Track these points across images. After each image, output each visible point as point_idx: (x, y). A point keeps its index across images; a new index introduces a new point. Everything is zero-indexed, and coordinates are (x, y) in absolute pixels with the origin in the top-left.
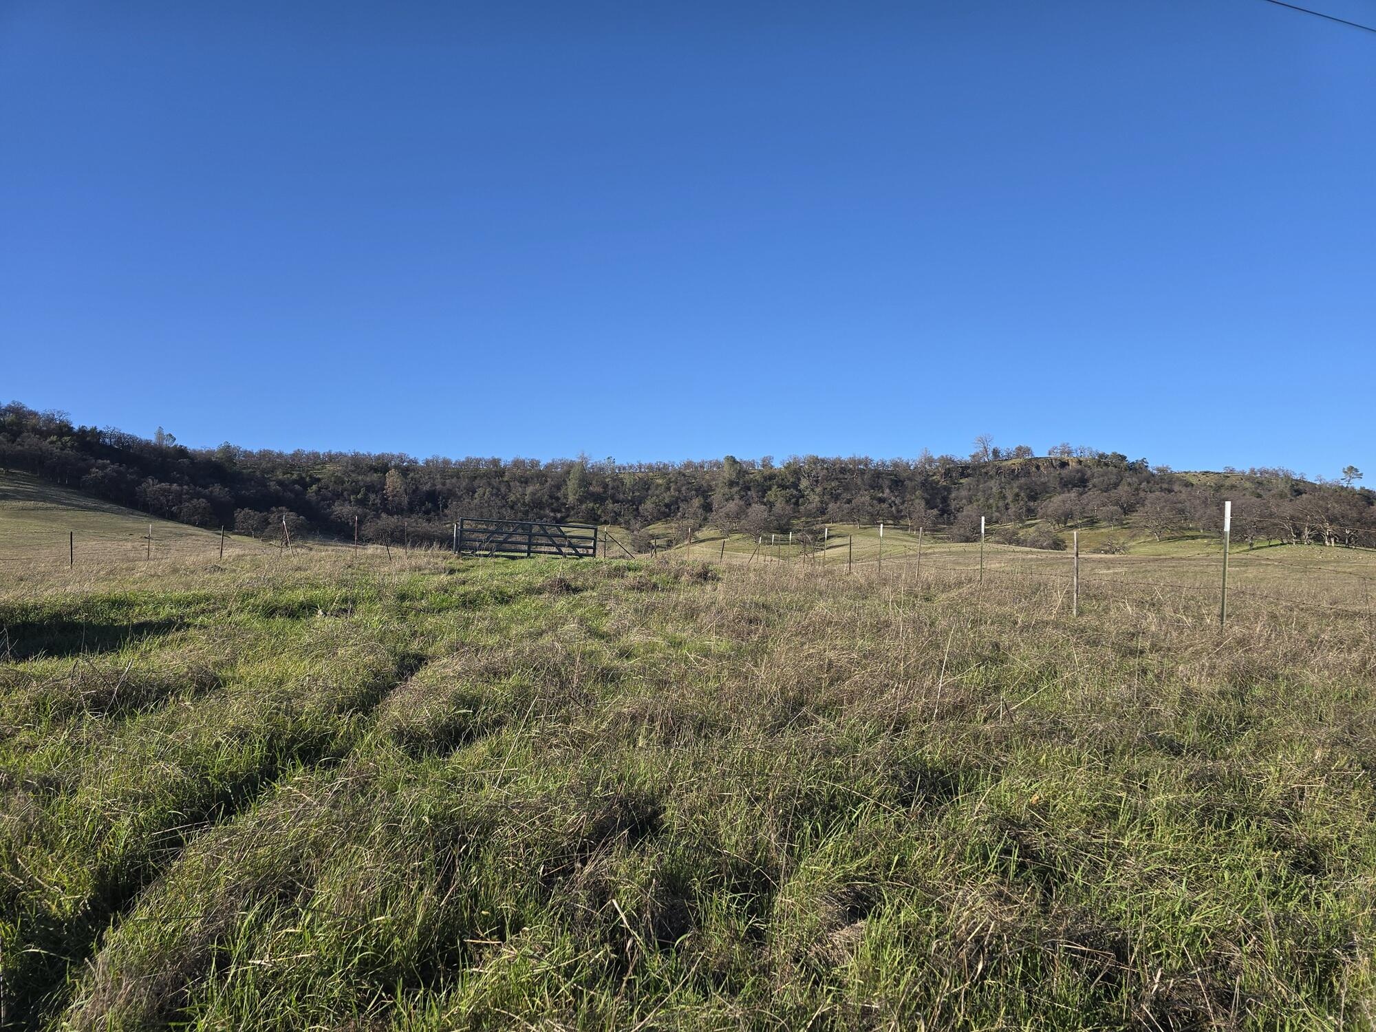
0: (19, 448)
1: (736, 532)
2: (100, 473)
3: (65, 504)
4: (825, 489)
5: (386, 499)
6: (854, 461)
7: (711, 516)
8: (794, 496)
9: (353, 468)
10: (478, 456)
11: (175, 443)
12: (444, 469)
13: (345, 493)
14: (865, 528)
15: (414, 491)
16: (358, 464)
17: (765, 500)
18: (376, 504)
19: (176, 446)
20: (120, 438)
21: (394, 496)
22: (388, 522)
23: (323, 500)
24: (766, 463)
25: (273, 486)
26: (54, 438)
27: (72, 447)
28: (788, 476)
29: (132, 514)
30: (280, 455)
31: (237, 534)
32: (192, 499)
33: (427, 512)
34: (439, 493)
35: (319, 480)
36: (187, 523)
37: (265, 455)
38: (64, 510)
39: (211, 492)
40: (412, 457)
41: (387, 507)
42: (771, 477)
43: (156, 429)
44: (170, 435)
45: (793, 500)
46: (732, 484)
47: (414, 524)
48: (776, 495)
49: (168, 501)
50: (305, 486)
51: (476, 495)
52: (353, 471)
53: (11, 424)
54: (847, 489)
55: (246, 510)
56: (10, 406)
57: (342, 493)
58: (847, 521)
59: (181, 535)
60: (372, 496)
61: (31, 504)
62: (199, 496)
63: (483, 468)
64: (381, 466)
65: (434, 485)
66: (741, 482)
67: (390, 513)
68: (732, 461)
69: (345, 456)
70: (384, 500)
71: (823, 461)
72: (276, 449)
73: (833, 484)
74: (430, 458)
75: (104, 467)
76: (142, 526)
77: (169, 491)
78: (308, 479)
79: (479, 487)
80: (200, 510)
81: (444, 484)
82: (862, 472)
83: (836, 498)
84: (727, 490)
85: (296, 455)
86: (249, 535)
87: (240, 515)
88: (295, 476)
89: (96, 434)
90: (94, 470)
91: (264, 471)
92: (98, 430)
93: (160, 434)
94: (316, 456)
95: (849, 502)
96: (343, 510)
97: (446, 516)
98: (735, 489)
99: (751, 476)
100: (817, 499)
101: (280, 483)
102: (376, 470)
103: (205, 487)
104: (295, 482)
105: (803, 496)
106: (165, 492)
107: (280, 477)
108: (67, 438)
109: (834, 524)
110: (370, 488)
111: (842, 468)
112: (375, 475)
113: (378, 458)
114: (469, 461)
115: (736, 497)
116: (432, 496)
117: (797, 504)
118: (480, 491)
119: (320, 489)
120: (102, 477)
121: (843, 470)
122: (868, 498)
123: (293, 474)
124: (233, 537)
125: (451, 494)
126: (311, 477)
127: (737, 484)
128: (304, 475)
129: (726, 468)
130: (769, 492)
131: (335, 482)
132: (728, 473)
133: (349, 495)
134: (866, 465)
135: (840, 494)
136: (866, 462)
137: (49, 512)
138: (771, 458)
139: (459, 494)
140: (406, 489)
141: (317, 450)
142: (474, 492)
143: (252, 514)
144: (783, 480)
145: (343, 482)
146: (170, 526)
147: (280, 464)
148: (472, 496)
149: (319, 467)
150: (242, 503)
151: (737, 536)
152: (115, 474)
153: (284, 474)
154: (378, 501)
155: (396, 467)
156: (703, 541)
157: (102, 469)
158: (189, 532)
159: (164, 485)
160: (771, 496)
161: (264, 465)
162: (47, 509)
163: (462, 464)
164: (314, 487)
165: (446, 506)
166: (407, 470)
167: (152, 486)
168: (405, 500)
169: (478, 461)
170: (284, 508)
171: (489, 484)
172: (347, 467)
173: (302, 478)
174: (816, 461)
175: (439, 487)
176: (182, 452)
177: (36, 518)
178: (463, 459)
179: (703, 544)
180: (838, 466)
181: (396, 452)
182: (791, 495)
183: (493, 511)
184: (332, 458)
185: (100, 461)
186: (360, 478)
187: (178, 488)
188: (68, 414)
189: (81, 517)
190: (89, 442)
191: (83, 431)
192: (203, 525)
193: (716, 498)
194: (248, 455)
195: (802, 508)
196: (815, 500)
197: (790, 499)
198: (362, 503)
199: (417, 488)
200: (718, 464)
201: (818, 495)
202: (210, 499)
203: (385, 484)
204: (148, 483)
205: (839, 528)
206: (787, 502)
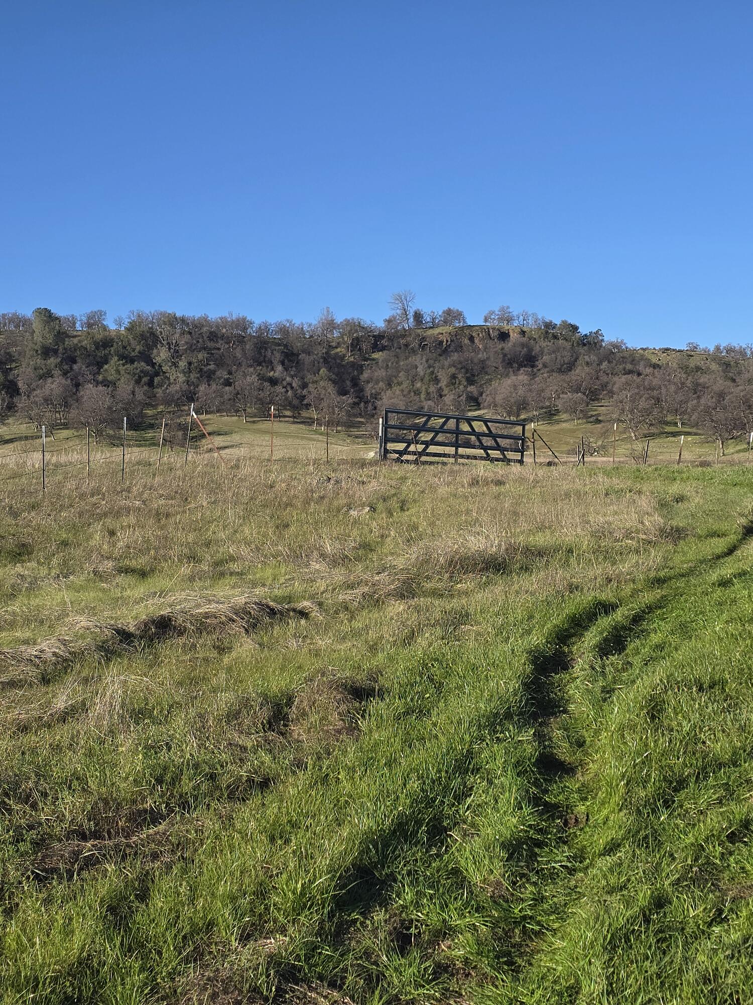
1: (66, 426)
4: (190, 364)
6: (224, 322)
7: (21, 402)
8: (146, 373)
14: (254, 422)
17: (100, 378)
24: (94, 321)
28: (132, 341)
42: (107, 343)
45: (145, 379)
46: (47, 352)
48: (118, 372)
54: (220, 364)
58: (229, 411)
66: (61, 350)
68: (48, 316)
71: (183, 320)
73: (200, 356)
82: (241, 340)
83: (209, 376)
84: (39, 361)
95: (228, 383)
98: (52, 361)
99: (75, 341)
100: (182, 378)
105: (157, 374)
109: (209, 416)
111: (211, 333)
115: (57, 372)
117: (151, 384)
121: (214, 336)
122: (254, 378)
127: (56, 352)
129: (37, 326)
130: (106, 367)
132: (41, 335)
134: (245, 329)
135: (214, 372)
136: (242, 324)
138: (101, 314)
144: (125, 347)
151: (65, 433)
156: (11, 441)
160: (110, 369)
174: (172, 321)
179: (11, 446)
180: (205, 329)
182: (142, 371)
193: (23, 374)
195: (159, 392)
196: (177, 379)
197: (140, 378)
200: (19, 321)
201: (184, 373)
205: (215, 421)
206: (138, 382)
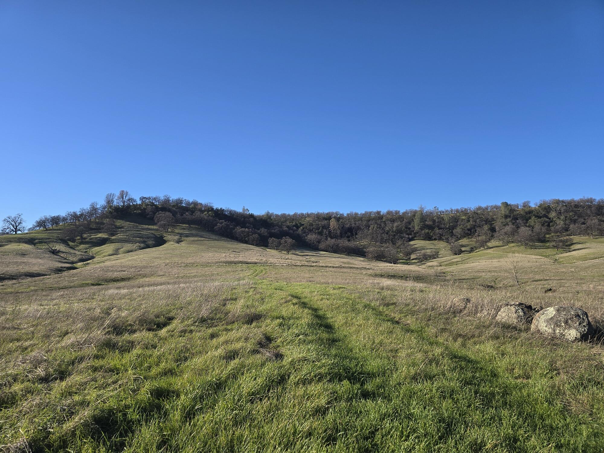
0: (194, 217)
1: (513, 242)
2: (221, 226)
3: (208, 238)
4: (566, 217)
5: (331, 232)
6: (582, 201)
7: (496, 235)
8: (546, 222)
9: (317, 219)
10: (370, 211)
11: (249, 212)
12: (355, 217)
13: (314, 230)
14: (596, 238)
15: (342, 228)
16: (319, 217)
17: (528, 224)
18: (327, 234)
19: (249, 213)
20: (231, 212)
21: (333, 230)
22: (331, 242)
23: (304, 233)
24: (526, 205)
25: (285, 228)
26: (206, 213)
27: (212, 216)
28: (541, 211)
29: (231, 241)
30: (289, 215)
31: (270, 249)
32: (253, 234)
33: (348, 237)
34: (353, 228)
35: (303, 225)
36: (251, 245)
37: (284, 215)
38: (207, 241)
39: (261, 231)
40: (341, 213)
41: (331, 235)
42: (530, 212)
43: (242, 207)
44: (247, 209)
45: (546, 224)
46: (506, 217)
47: (342, 243)
48: (535, 222)
49: (244, 236)
50: (298, 227)
51: (370, 228)
53: (192, 208)
54: (580, 216)
55: (273, 238)
56: (193, 202)
57: (313, 230)
58: (584, 234)
59: (247, 250)
60: (325, 231)
61: (196, 239)
62: (255, 233)
63: (373, 216)
64: (328, 217)
65: (351, 224)
66: (512, 216)
67: (332, 238)
68: (506, 205)
69: (314, 214)
71: (563, 202)
72: (287, 213)
73: (571, 214)
74: (349, 213)
75: (222, 223)
76: (234, 246)
77: (244, 231)
78: (299, 224)
79: (371, 224)
80: (256, 239)
81: (355, 224)
82: (590, 207)
83: (575, 222)
84: (503, 220)
85: (295, 215)
86: (274, 249)
87: (270, 240)
88: (294, 224)
89: (222, 210)
90: (219, 224)
91: (282, 222)
92: (222, 209)
93: (244, 209)
94: (302, 214)
95: (584, 223)
96: (312, 237)
97: (356, 238)
98: (509, 220)
99: (518, 212)
100: (562, 223)
101: (288, 227)
102: (326, 219)
103: (258, 229)
104: (294, 226)
105: (552, 222)
106: (243, 232)
107: (288, 224)
108: (210, 212)
109: (575, 237)
110: (324, 227)
111: (576, 205)
112: (326, 221)
113: (327, 214)
114: (366, 213)
115: (510, 223)
116: (350, 230)
117: (549, 226)
118: (372, 226)
119: (303, 228)
121: (576, 206)
122: (596, 221)
123: (293, 223)
124: (268, 250)
125: (359, 228)
126: (300, 223)
127: (510, 217)
128: (297, 223)
129: (503, 208)
130: (530, 220)
131: (310, 225)
132: (503, 211)
133: (315, 231)
134: (591, 202)
135: (577, 220)
136: (591, 201)
137: (202, 242)
138: (528, 202)
139: (362, 228)
140: (339, 227)
141: (303, 212)
142: (369, 227)
143: (275, 240)
144: (538, 213)
145: (313, 225)
146: (245, 246)
147: (288, 219)
148: (368, 229)
149: (303, 219)
150: (272, 235)
151: (512, 245)
152: (225, 226)
153: (290, 223)
154: (327, 233)
155: (334, 217)
156: (492, 248)
157: (221, 224)
158: (251, 248)
159: (243, 229)
160: (531, 222)
161: (282, 220)
162: (201, 240)
163: (364, 214)
164: (301, 228)
165: (356, 234)
166: (339, 218)
167: (239, 230)
168: (339, 232)
169: (371, 213)
170: (288, 237)
171: (376, 223)
172: (314, 219)
173: (297, 224)
174: (558, 202)
175: (353, 225)
176: (252, 216)
177: (197, 244)
178: (363, 212)
179: (492, 249)
180: (573, 204)
181: (334, 211)
182: (545, 221)
183: (378, 235)
184: (308, 215)
185: (221, 221)
186: (320, 223)
187: (248, 230)
188: (212, 203)
189: (213, 243)
190: (219, 214)
191: (217, 210)
192: (257, 245)
193: (497, 225)
194: (277, 216)
195: (552, 228)
196: (560, 223)
197: (544, 224)
198: (321, 233)
199: (344, 226)
200: (497, 207)
201: (563, 220)
202: (259, 234)
203: (330, 225)
204: (237, 229)
205: (578, 238)
206: (543, 225)
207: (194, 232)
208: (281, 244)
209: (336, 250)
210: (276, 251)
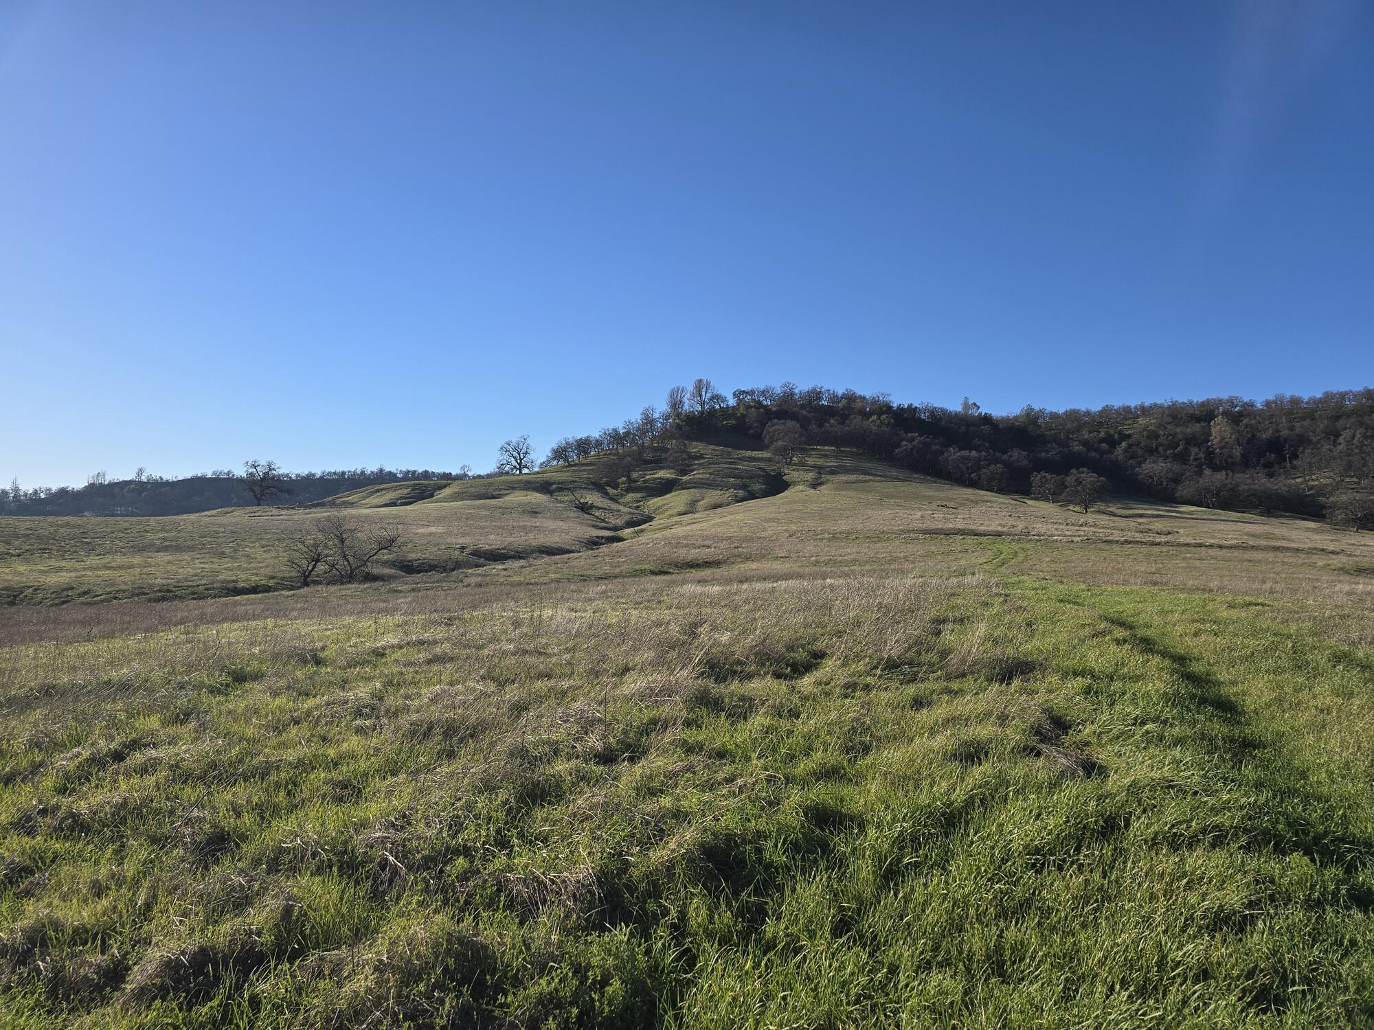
0: (847, 428)
2: (910, 446)
3: (880, 476)
5: (1212, 453)
9: (1169, 419)
10: (1343, 389)
11: (980, 411)
12: (1291, 410)
13: (1161, 449)
15: (1250, 441)
16: (1175, 414)
18: (1200, 459)
19: (980, 414)
20: (933, 412)
21: (1221, 448)
22: (1213, 479)
23: (1132, 458)
25: (1077, 448)
26: (875, 417)
27: (888, 425)
29: (936, 482)
30: (1088, 413)
31: (1036, 499)
32: (989, 465)
33: (1268, 465)
34: (1285, 440)
35: (1129, 436)
36: (986, 490)
37: (1073, 415)
38: (878, 481)
39: (1010, 457)
40: (1246, 399)
41: (1213, 461)
43: (962, 400)
44: (975, 404)
47: (1249, 481)
49: (967, 468)
50: (1112, 443)
51: (1341, 439)
52: (1169, 423)
53: (844, 408)
55: (1043, 473)
56: (845, 394)
57: (1157, 448)
59: (977, 502)
60: (1194, 450)
61: (853, 477)
62: (996, 461)
63: (1350, 403)
64: (1206, 414)
65: (1277, 431)
67: (1215, 469)
69: (1161, 406)
70: (1210, 454)
72: (1082, 407)
74: (1271, 398)
75: (913, 439)
76: (943, 494)
77: (967, 458)
78: (1116, 436)
79: (1345, 428)
80: (997, 476)
81: (1292, 429)
85: (1106, 411)
86: (1046, 499)
87: (1036, 478)
88: (1102, 435)
89: (912, 410)
90: (904, 443)
91: (1068, 433)
92: (914, 407)
93: (966, 405)
94: (1127, 410)
96: (1155, 468)
97: (1295, 468)
101: (1085, 443)
102: (1198, 419)
103: (1004, 452)
104: (1102, 440)
106: (964, 458)
107: (1086, 437)
108: (884, 416)
110: (1191, 441)
112: (1197, 425)
113: (1203, 404)
114: (1328, 396)
116: (1276, 445)
118: (1346, 434)
119: (1130, 446)
120: (912, 449)
123: (1099, 432)
124: (1029, 502)
125: (1303, 440)
126: (1120, 433)
128: (1112, 432)
131: (1148, 437)
133: (1165, 451)
137: (866, 484)
139: (1315, 440)
140: (1238, 439)
141: (1127, 403)
142: (1338, 435)
143: (1049, 477)
145: (1157, 437)
146: (968, 492)
147: (1086, 423)
148: (1334, 441)
149: (1130, 422)
150: (1040, 465)
152: (921, 446)
153: (1090, 433)
154: (1202, 455)
155: (1225, 414)
157: (911, 442)
158: (986, 498)
159: (965, 453)
161: (1069, 426)
162: (864, 481)
163: (1320, 401)
164: (1124, 444)
165: (1295, 456)
166: (1238, 415)
167: (954, 454)
168: (1237, 452)
169: (1343, 396)
170: (1085, 469)
171: (1361, 424)
172: (1162, 419)
173: (1110, 436)
175: (1285, 433)
176: (987, 419)
177: (856, 489)
178: (1319, 395)
181: (1225, 396)
183: (1368, 458)
184: (1144, 411)
185: (909, 435)
186: (1178, 430)
187: (976, 455)
188: (889, 395)
189: (891, 487)
190: (906, 418)
191: (901, 409)
192: (1001, 491)
194: (1054, 416)
198: (1182, 458)
199: (1254, 436)
202: (1007, 465)
203: (1211, 435)
204: (950, 452)
207: (848, 463)
208: (1066, 487)
209: (1229, 501)
210: (1051, 505)
